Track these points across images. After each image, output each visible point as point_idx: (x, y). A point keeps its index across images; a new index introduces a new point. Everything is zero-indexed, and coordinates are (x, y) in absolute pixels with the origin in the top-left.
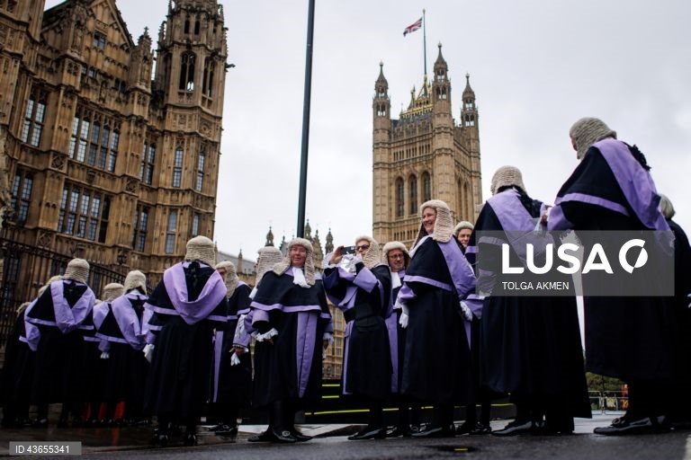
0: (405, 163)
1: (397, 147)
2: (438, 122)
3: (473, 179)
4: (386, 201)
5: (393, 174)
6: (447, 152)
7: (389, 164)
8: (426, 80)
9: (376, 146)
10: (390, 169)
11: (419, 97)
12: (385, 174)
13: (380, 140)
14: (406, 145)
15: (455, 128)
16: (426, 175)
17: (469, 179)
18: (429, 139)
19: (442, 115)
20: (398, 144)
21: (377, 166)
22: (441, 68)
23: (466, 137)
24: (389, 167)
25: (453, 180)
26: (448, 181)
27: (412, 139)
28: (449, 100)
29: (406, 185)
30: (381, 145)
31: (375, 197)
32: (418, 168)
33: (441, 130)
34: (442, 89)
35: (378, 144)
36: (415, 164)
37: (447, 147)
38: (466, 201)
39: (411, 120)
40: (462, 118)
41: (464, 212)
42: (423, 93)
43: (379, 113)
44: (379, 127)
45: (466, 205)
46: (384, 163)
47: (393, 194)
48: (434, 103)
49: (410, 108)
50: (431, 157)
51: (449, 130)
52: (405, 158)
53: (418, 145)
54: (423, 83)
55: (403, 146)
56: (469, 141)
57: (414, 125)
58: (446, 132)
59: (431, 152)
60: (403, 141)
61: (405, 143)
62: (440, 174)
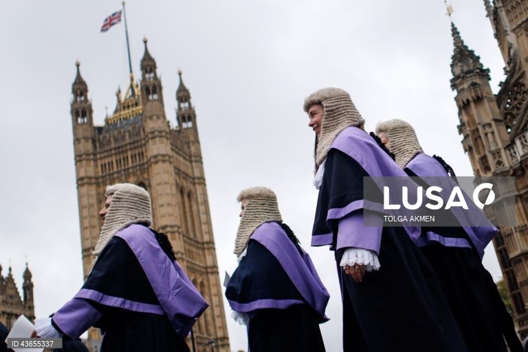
0: (116, 175)
1: (105, 157)
2: (150, 125)
3: (197, 187)
6: (164, 158)
7: (97, 178)
8: (132, 79)
9: (79, 158)
10: (98, 185)
11: (126, 99)
13: (83, 151)
14: (116, 154)
15: (171, 132)
17: (192, 187)
18: (141, 146)
19: (155, 118)
20: (106, 154)
21: (81, 182)
22: (148, 65)
23: (184, 140)
25: (174, 190)
26: (169, 191)
27: (122, 146)
28: (161, 100)
30: (84, 156)
31: (82, 219)
32: (132, 180)
33: (154, 135)
34: (152, 88)
35: (80, 156)
36: (128, 176)
37: (163, 152)
38: (191, 212)
39: (119, 125)
40: (178, 119)
41: (190, 224)
42: (130, 93)
43: (80, 120)
44: (80, 135)
45: (192, 216)
46: (90, 178)
48: (144, 104)
49: (116, 111)
50: (146, 166)
51: (164, 134)
52: (115, 169)
53: (129, 154)
54: (129, 83)
55: (111, 156)
56: (188, 144)
57: (122, 130)
58: (161, 137)
59: (145, 160)
60: (111, 150)
61: (113, 152)
62: (159, 184)
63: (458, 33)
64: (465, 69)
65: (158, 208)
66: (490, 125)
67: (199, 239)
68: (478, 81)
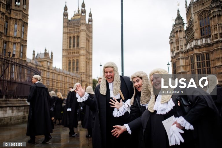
0: (72, 33)
1: (70, 28)
2: (82, 22)
4: (66, 43)
5: (68, 36)
6: (84, 30)
7: (68, 33)
9: (64, 27)
10: (68, 34)
11: (76, 14)
12: (66, 35)
13: (65, 25)
14: (73, 27)
15: (87, 24)
16: (78, 37)
17: (89, 39)
18: (79, 26)
19: (83, 20)
21: (64, 33)
22: (83, 5)
24: (67, 33)
25: (86, 39)
26: (84, 39)
28: (85, 15)
29: (72, 39)
31: (63, 42)
32: (76, 35)
33: (83, 24)
34: (84, 12)
36: (75, 33)
37: (84, 29)
39: (74, 20)
40: (88, 21)
41: (88, 48)
42: (78, 12)
44: (65, 21)
46: (66, 32)
47: (68, 41)
49: (74, 16)
50: (79, 32)
52: (72, 31)
53: (76, 28)
54: (78, 9)
56: (90, 28)
57: (75, 22)
58: (84, 25)
59: (79, 30)
60: (71, 26)
62: (82, 37)
64: (179, 22)
65: (81, 43)
66: (182, 38)
67: (89, 52)
68: (182, 26)
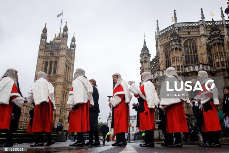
0: (49, 57)
1: (47, 52)
2: (62, 46)
3: (71, 66)
5: (44, 60)
6: (63, 56)
7: (44, 57)
8: (60, 32)
9: (40, 50)
10: (44, 59)
11: (57, 37)
12: (42, 60)
13: (42, 48)
14: (51, 52)
15: (68, 49)
16: (56, 62)
17: (70, 66)
18: (58, 51)
19: (64, 44)
21: (39, 57)
22: (66, 29)
23: (71, 52)
25: (65, 66)
26: (63, 65)
27: (53, 50)
28: (67, 40)
29: (49, 64)
30: (42, 50)
31: (37, 67)
32: (54, 60)
33: (63, 49)
34: (65, 36)
35: (41, 50)
36: (53, 58)
38: (68, 73)
39: (53, 44)
40: (70, 46)
41: (67, 76)
42: (59, 36)
43: (43, 40)
44: (42, 44)
45: (68, 74)
46: (42, 56)
47: (44, 67)
48: (62, 40)
49: (54, 40)
50: (58, 57)
51: (65, 49)
52: (50, 56)
53: (54, 52)
54: (59, 33)
55: (49, 52)
56: (72, 54)
59: (58, 55)
60: (49, 50)
61: (50, 51)
62: (60, 63)
63: (145, 42)
64: (145, 53)
65: (59, 69)
66: (147, 69)
67: (68, 81)
68: (147, 57)
